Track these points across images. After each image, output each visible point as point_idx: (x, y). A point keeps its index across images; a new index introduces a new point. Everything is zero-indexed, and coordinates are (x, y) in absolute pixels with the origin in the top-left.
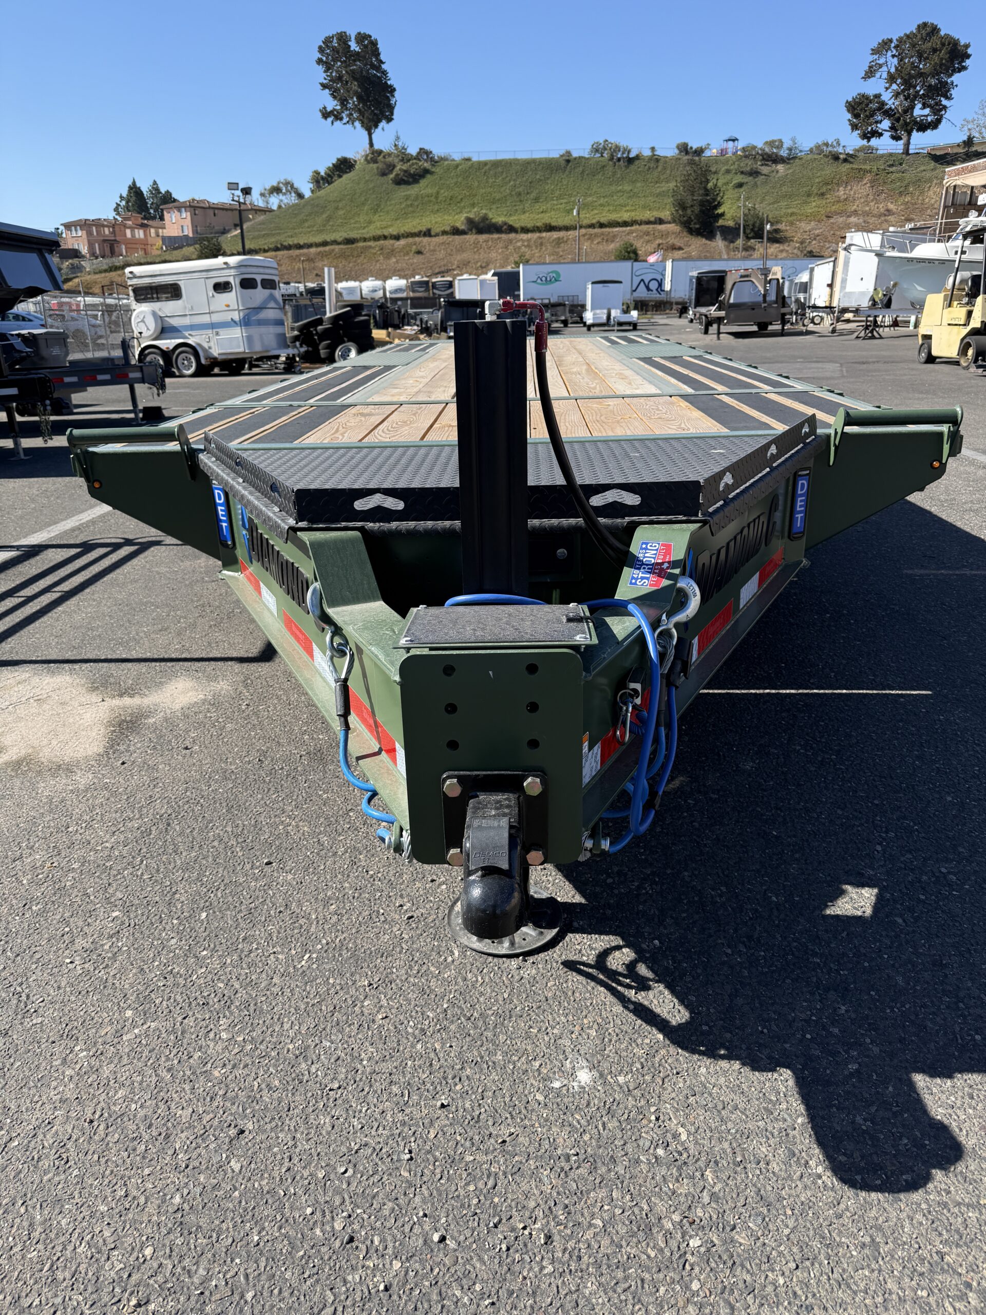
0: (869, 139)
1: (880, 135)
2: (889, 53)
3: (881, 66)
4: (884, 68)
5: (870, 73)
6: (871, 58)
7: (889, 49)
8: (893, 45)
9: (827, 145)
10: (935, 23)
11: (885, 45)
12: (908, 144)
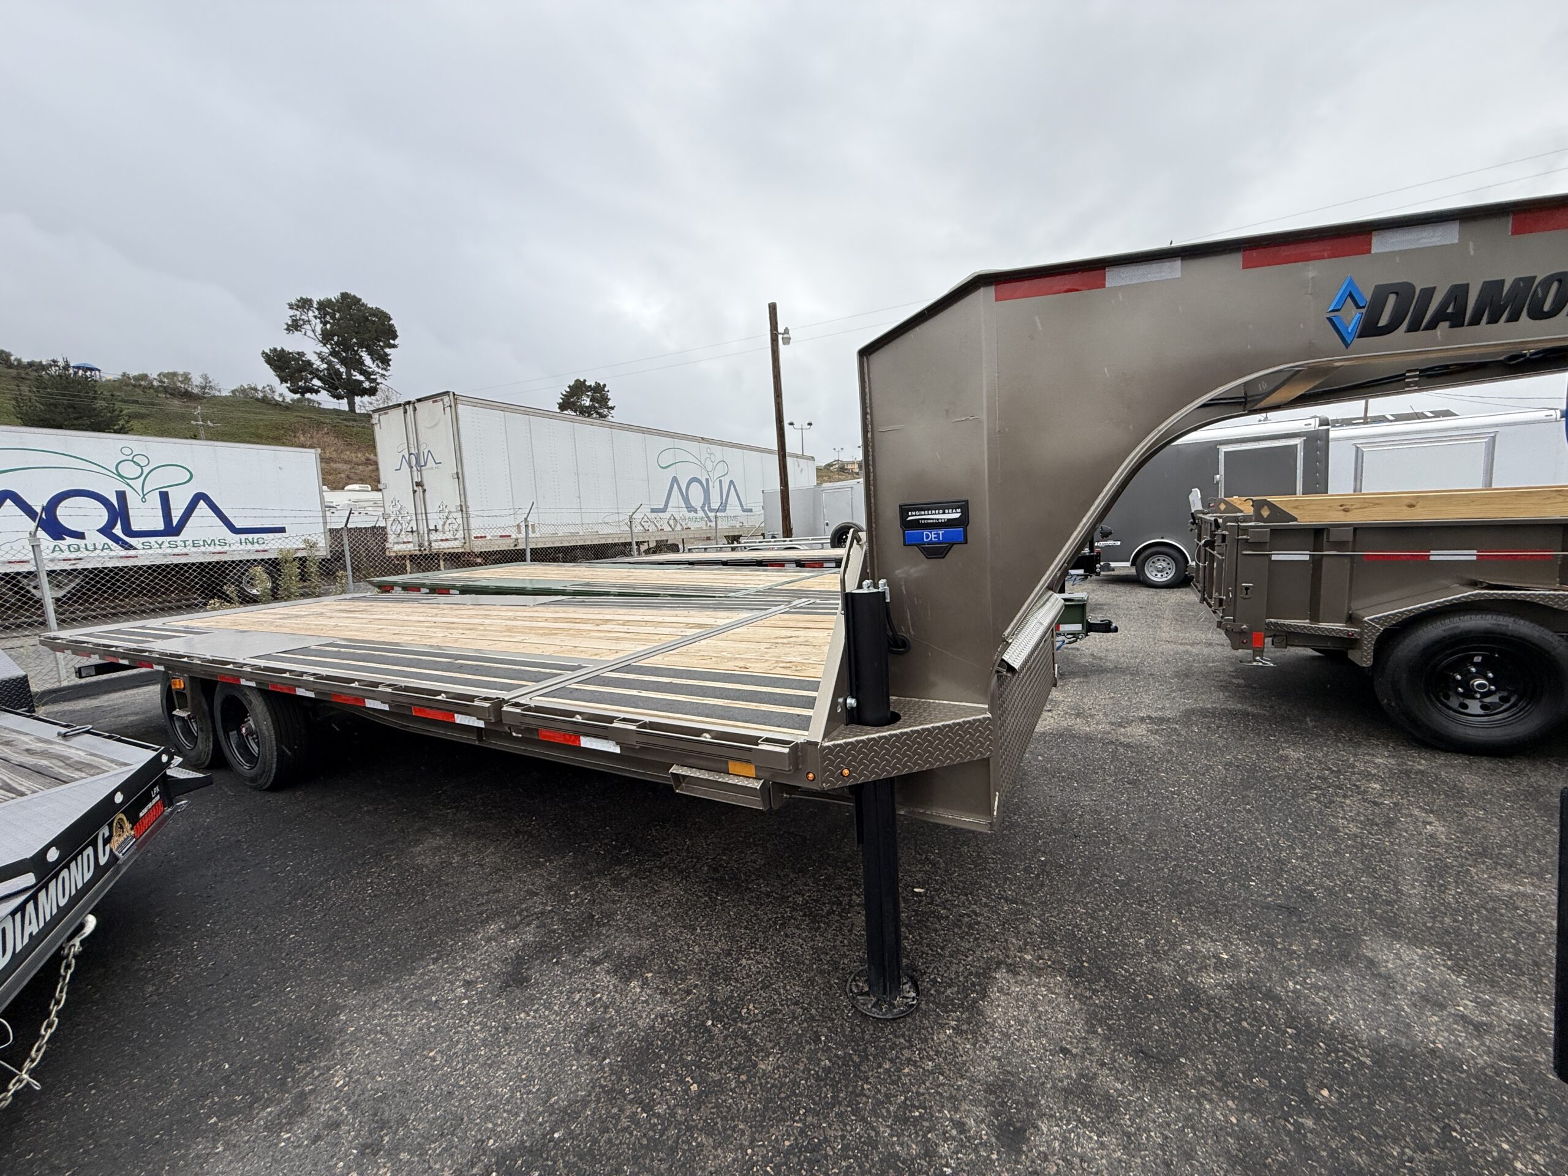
0: (303, 394)
1: (317, 392)
2: (311, 314)
3: (305, 322)
4: (307, 327)
5: (295, 326)
6: (292, 312)
7: (311, 306)
8: (315, 306)
9: (256, 390)
10: (358, 296)
11: (304, 304)
12: (352, 404)
